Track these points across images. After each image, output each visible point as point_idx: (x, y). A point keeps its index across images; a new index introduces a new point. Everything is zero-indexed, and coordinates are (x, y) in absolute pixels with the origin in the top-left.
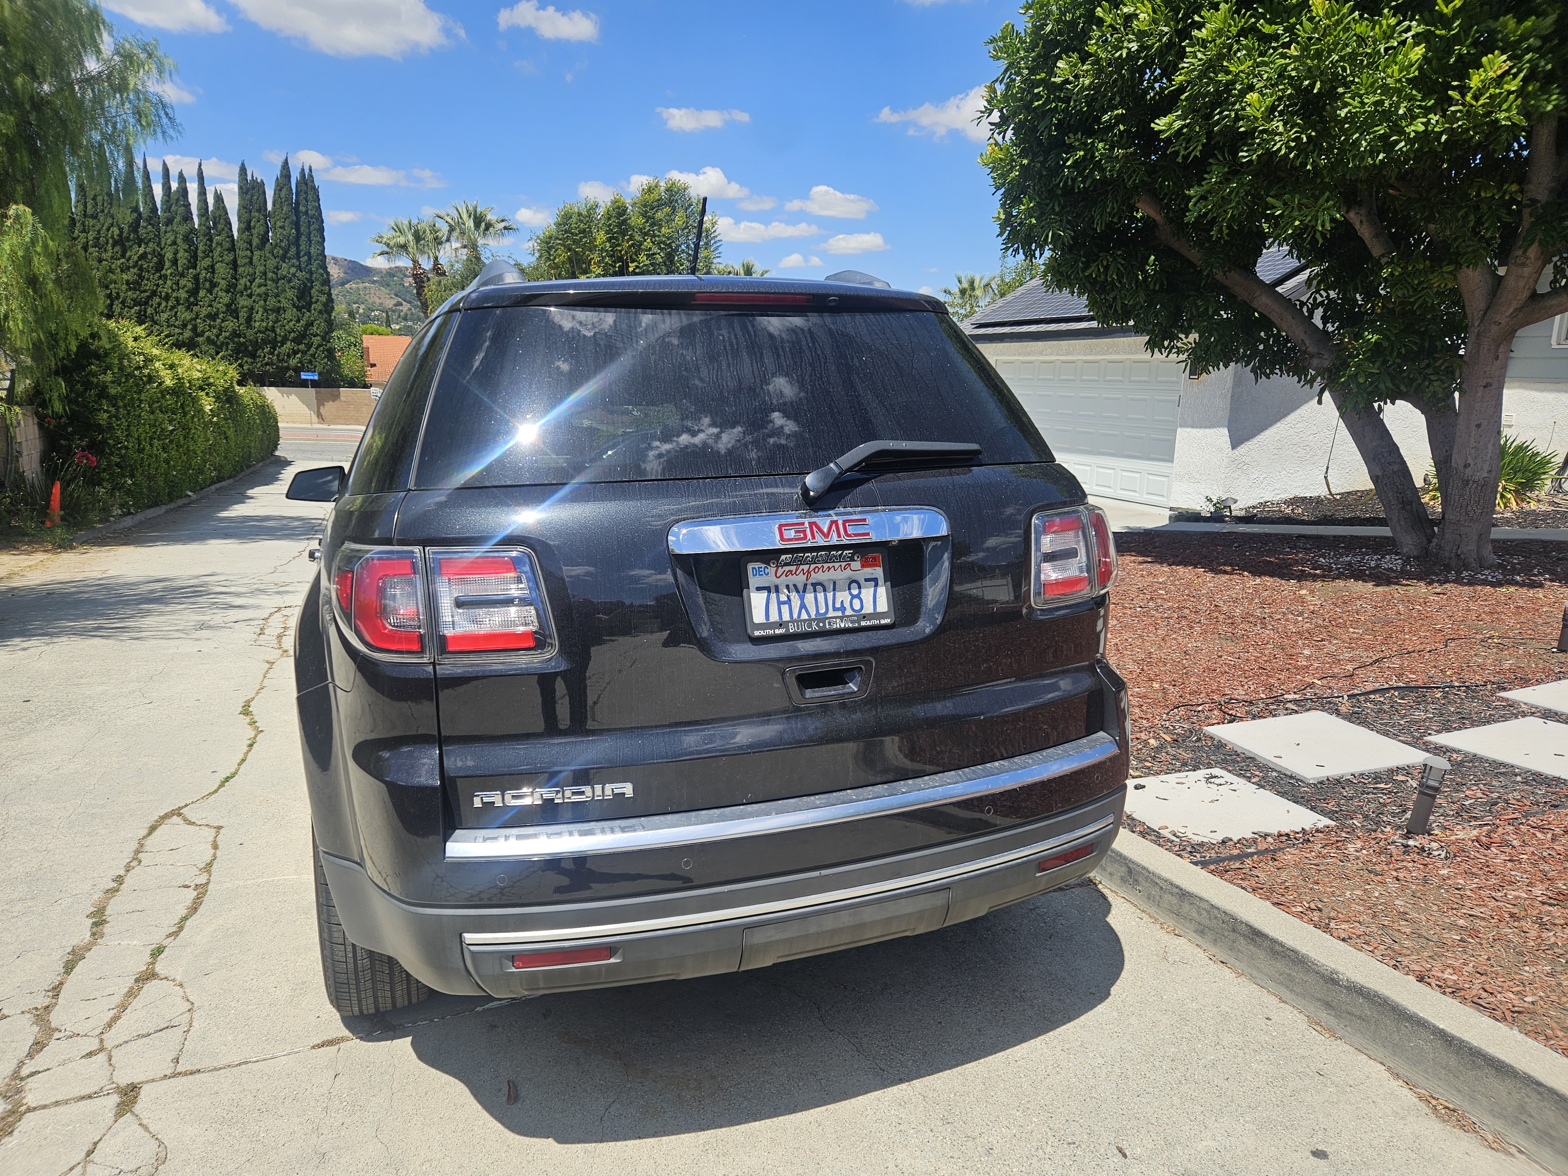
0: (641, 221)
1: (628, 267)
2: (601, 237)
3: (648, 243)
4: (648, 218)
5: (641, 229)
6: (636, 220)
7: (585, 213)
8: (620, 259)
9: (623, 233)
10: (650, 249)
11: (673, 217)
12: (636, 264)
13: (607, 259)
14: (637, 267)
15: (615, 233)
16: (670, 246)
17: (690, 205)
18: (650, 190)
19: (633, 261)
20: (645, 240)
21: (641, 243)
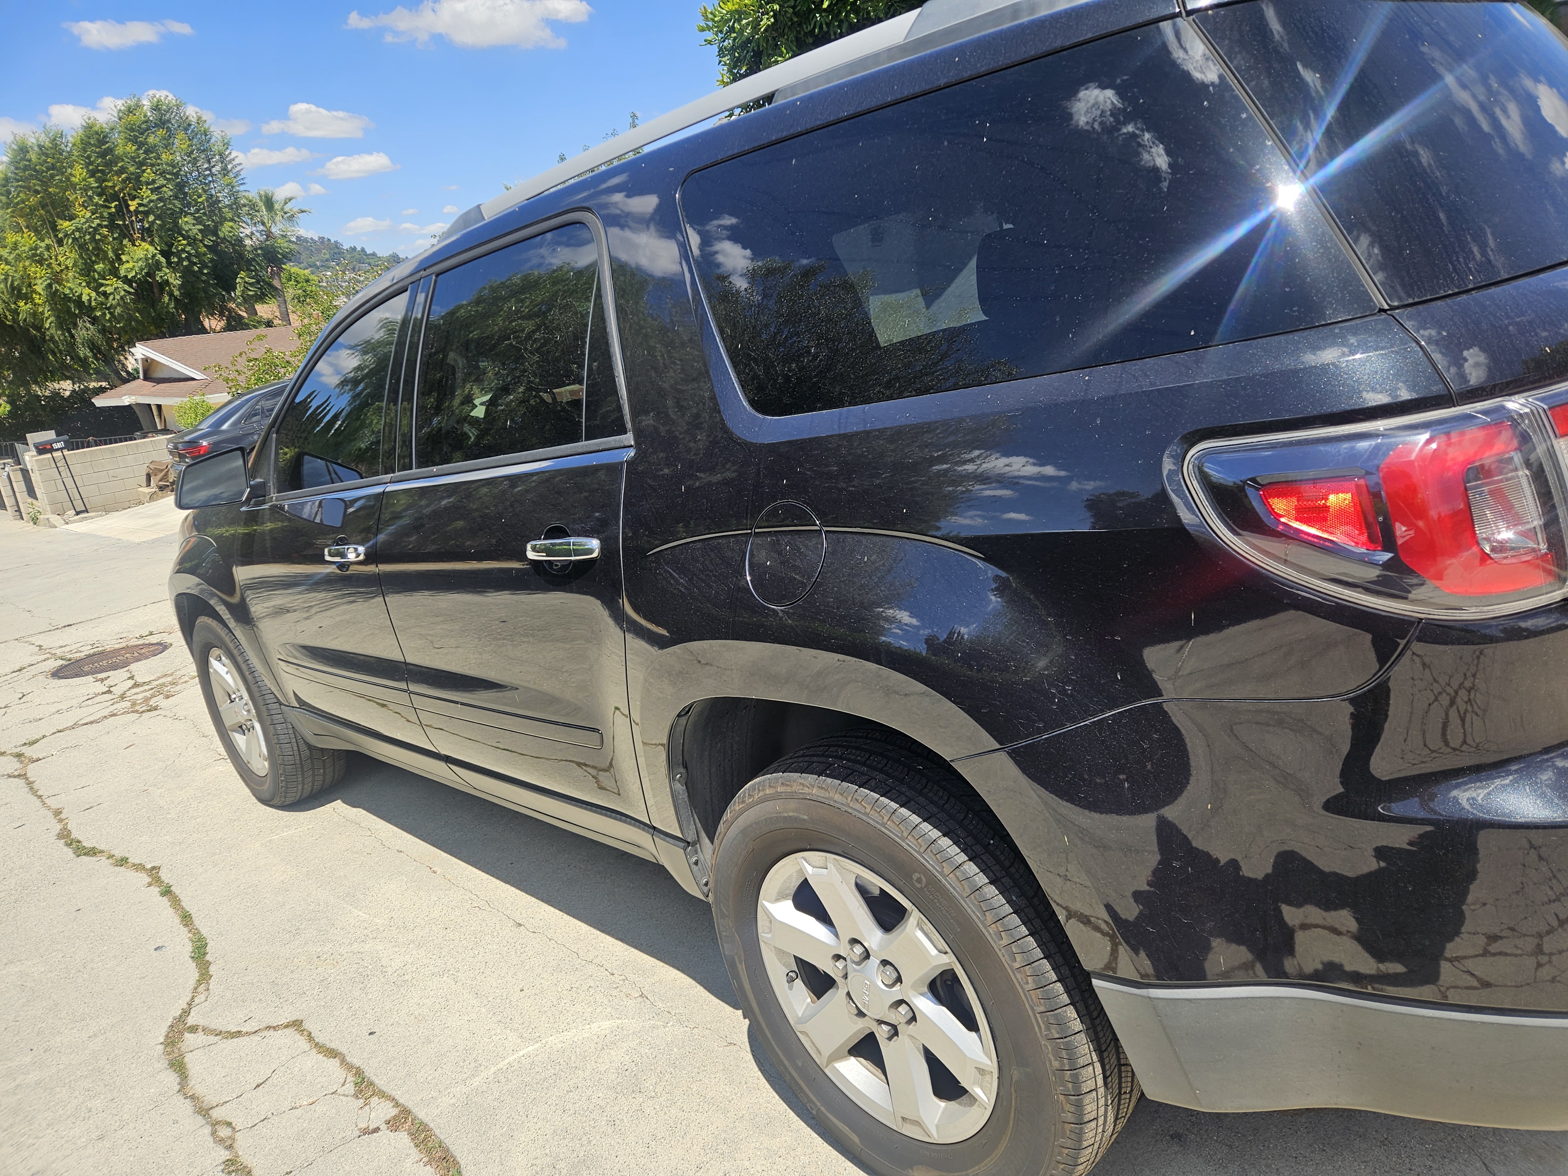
0: (131, 148)
1: (128, 206)
2: (79, 173)
3: (148, 174)
4: (140, 145)
5: (133, 158)
6: (124, 148)
7: (48, 144)
8: (115, 197)
9: (109, 164)
10: (154, 181)
11: (171, 141)
12: (137, 201)
13: (96, 199)
14: (140, 205)
15: (99, 165)
16: (177, 175)
17: (190, 125)
18: (130, 111)
19: (133, 198)
20: (144, 171)
21: (138, 177)
